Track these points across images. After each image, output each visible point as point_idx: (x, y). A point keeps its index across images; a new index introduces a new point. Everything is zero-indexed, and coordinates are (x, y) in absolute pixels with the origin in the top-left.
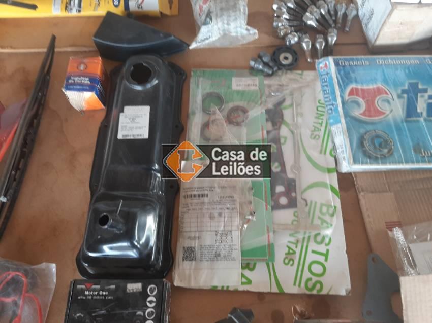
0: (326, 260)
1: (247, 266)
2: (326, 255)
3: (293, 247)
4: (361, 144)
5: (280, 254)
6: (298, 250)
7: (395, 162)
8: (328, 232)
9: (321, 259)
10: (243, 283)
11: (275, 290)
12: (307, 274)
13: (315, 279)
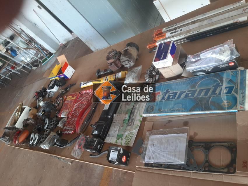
0: (132, 138)
1: (118, 139)
2: (132, 137)
3: (127, 135)
4: (147, 109)
5: (124, 137)
6: (128, 136)
7: (155, 113)
8: (134, 131)
9: (131, 138)
10: (116, 143)
11: (121, 145)
12: (127, 142)
13: (128, 142)
